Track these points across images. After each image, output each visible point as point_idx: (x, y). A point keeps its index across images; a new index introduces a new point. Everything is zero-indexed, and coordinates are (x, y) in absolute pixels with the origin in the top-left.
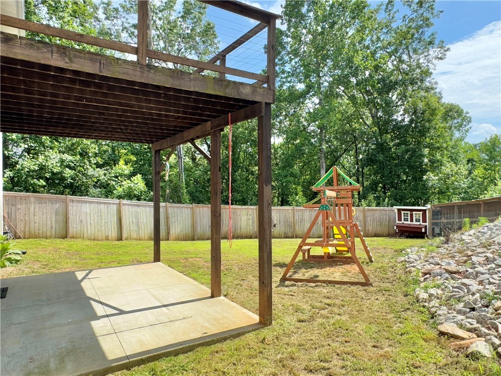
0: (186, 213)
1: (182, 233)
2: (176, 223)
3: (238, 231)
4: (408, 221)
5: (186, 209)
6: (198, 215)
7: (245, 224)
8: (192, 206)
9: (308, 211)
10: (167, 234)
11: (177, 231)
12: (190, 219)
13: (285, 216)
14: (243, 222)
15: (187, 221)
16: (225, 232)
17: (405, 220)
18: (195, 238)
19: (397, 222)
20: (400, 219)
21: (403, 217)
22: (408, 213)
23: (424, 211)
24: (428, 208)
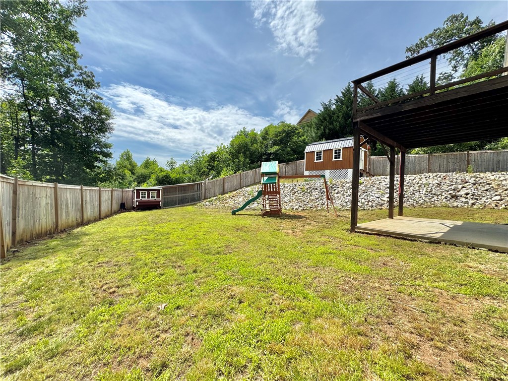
4: (145, 198)
17: (142, 198)
19: (136, 199)
20: (138, 197)
21: (141, 195)
22: (145, 193)
23: (158, 191)
24: (161, 188)
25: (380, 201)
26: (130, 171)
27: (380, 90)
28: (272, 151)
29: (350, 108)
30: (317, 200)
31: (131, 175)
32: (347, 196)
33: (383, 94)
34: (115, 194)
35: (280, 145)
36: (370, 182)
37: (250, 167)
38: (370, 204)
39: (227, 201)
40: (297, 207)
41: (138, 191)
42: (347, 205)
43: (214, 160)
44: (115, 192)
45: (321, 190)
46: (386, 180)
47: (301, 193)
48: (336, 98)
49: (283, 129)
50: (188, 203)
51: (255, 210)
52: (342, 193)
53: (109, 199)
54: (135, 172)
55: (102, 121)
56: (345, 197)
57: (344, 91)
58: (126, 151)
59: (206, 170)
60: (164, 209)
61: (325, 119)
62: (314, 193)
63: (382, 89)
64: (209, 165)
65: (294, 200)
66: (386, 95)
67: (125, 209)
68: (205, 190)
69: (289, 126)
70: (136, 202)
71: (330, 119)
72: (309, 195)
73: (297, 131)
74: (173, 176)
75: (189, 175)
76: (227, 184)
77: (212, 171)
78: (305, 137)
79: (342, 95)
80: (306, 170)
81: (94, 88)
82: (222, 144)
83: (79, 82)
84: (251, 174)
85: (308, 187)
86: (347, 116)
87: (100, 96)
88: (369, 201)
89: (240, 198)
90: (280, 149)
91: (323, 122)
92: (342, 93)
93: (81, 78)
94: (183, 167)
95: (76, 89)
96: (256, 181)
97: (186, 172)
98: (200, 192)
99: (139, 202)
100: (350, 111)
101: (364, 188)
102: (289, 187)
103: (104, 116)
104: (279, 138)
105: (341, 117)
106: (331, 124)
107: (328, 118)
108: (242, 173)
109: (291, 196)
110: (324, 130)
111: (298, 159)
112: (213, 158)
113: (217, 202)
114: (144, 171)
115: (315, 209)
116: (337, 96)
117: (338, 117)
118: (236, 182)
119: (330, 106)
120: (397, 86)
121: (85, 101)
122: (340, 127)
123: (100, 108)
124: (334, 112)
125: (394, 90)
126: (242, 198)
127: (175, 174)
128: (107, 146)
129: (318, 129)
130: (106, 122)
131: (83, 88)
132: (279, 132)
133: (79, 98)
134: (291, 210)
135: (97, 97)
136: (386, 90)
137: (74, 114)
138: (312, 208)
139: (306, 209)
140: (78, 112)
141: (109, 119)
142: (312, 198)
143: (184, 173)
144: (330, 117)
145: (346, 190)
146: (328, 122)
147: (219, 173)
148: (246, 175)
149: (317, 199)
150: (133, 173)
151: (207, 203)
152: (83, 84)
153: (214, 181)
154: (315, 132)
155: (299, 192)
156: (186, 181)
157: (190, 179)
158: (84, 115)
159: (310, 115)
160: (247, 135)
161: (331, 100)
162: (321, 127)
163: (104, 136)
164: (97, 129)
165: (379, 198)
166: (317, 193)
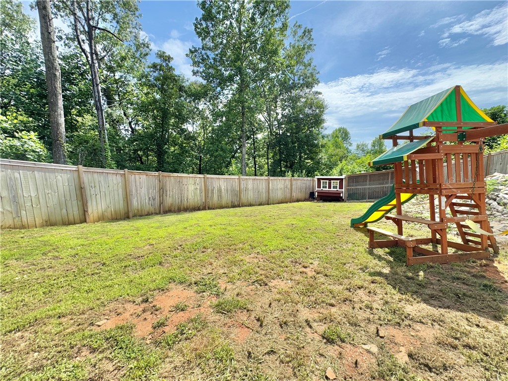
0: (115, 182)
1: (109, 210)
2: (98, 196)
3: (185, 204)
4: (326, 188)
5: (114, 176)
6: (134, 184)
7: (193, 194)
8: (123, 173)
9: (251, 180)
10: (81, 212)
11: (100, 207)
12: (120, 191)
13: (232, 185)
14: (190, 191)
15: (116, 192)
16: (170, 205)
17: (323, 188)
18: (131, 215)
19: (317, 189)
20: (319, 187)
21: (322, 185)
22: (326, 182)
23: (341, 180)
24: (344, 177)
34: (299, 183)
41: (319, 180)
53: (286, 187)
60: (347, 202)
67: (314, 199)
70: (316, 192)
99: (318, 193)
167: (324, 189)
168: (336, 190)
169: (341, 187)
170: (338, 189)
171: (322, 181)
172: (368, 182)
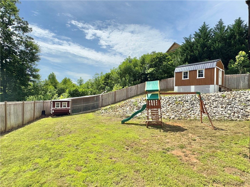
4: (59, 107)
19: (52, 108)
20: (54, 106)
21: (56, 105)
22: (59, 103)
23: (68, 102)
24: (71, 100)
25: (244, 112)
26: (54, 86)
27: (228, 26)
28: (148, 72)
29: (206, 40)
30: (189, 111)
31: (54, 89)
32: (214, 108)
33: (231, 29)
34: (37, 105)
35: (154, 68)
36: (232, 96)
37: (134, 83)
38: (236, 115)
39: (118, 110)
40: (173, 116)
41: (54, 102)
42: (216, 115)
43: (108, 78)
44: (38, 103)
45: (191, 102)
46: (245, 94)
47: (175, 104)
48: (195, 33)
49: (157, 56)
50: (90, 110)
51: (139, 118)
52: (209, 104)
53: (32, 109)
54: (57, 87)
55: (33, 54)
56: (212, 108)
57: (201, 29)
58: (52, 73)
59: (103, 85)
60: (72, 115)
61: (187, 49)
62: (185, 105)
63: (230, 26)
64: (105, 82)
65: (170, 110)
66: (234, 30)
67: (45, 115)
68: (102, 100)
69: (161, 54)
70: (53, 110)
71: (191, 48)
72: (182, 106)
73: (167, 58)
74: (80, 90)
75: (91, 89)
76: (117, 96)
77: (107, 87)
78: (172, 61)
79: (199, 31)
80: (175, 86)
81: (28, 32)
82: (114, 68)
83: (18, 28)
84: (134, 88)
85: (180, 99)
86: (204, 46)
87: (32, 37)
88: (234, 113)
89: (127, 107)
90: (154, 70)
91: (185, 51)
92: (199, 30)
93: (19, 25)
94: (87, 84)
95: (17, 32)
96: (138, 93)
97: (89, 87)
98: (98, 102)
99: (54, 111)
100: (206, 42)
101: (227, 101)
102: (165, 100)
103: (34, 51)
104: (154, 63)
105: (199, 47)
106: (191, 52)
107: (189, 48)
108: (128, 88)
109: (167, 106)
110: (187, 56)
111: (167, 77)
112: (108, 77)
113: (111, 110)
114: (63, 86)
115: (189, 119)
116: (196, 32)
117: (197, 47)
118: (124, 95)
119: (190, 39)
120: (242, 22)
121: (22, 41)
122: (199, 54)
123: (31, 45)
124: (193, 44)
125: (240, 26)
126: (128, 108)
127: (82, 88)
128: (35, 70)
129: (182, 56)
130: (35, 54)
131: (21, 32)
132: (154, 59)
133: (18, 38)
134: (168, 119)
135: (30, 38)
136: (234, 26)
137: (15, 49)
138: (186, 118)
139: (181, 119)
140: (17, 48)
141: (37, 53)
142: (184, 108)
143: (88, 88)
144: (191, 47)
145: (212, 102)
146: (190, 50)
147: (112, 88)
148: (130, 89)
149: (189, 109)
150: (56, 88)
151: (103, 111)
152: (21, 29)
153: (108, 94)
154: (180, 58)
155: (173, 103)
156: (89, 94)
157: (92, 92)
158: (21, 50)
159: (175, 46)
160: (130, 62)
161: (191, 35)
162: (184, 55)
163: (34, 64)
164: (29, 59)
165: (242, 109)
166: (188, 104)
167: (57, 108)
168: (65, 108)
169: (68, 106)
170: (67, 107)
171: (56, 103)
172: (82, 102)
